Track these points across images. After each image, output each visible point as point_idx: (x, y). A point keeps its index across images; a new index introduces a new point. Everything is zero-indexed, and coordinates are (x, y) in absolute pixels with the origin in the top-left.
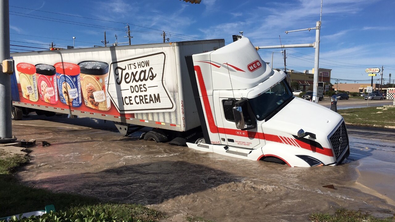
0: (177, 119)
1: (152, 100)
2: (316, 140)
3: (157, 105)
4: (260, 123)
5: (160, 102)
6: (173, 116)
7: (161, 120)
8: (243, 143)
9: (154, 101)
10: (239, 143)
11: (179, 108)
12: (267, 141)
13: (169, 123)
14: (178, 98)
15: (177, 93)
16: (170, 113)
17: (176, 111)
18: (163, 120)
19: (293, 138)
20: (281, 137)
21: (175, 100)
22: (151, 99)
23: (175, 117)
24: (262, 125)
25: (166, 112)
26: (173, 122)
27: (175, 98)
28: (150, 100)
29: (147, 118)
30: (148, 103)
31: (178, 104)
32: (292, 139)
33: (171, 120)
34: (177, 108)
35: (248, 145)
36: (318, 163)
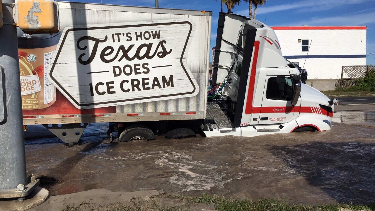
0: (198, 105)
1: (159, 85)
3: (168, 90)
5: (172, 86)
6: (192, 103)
7: (171, 108)
8: (277, 119)
9: (162, 86)
11: (204, 92)
12: (301, 114)
13: (185, 111)
14: (204, 80)
15: (204, 74)
16: (188, 99)
17: (198, 96)
18: (175, 109)
19: (319, 107)
20: (312, 108)
21: (199, 82)
22: (156, 83)
23: (196, 103)
25: (181, 99)
26: (192, 110)
27: (200, 80)
28: (154, 85)
30: (149, 88)
31: (204, 87)
33: (188, 107)
34: (201, 92)
35: (281, 120)
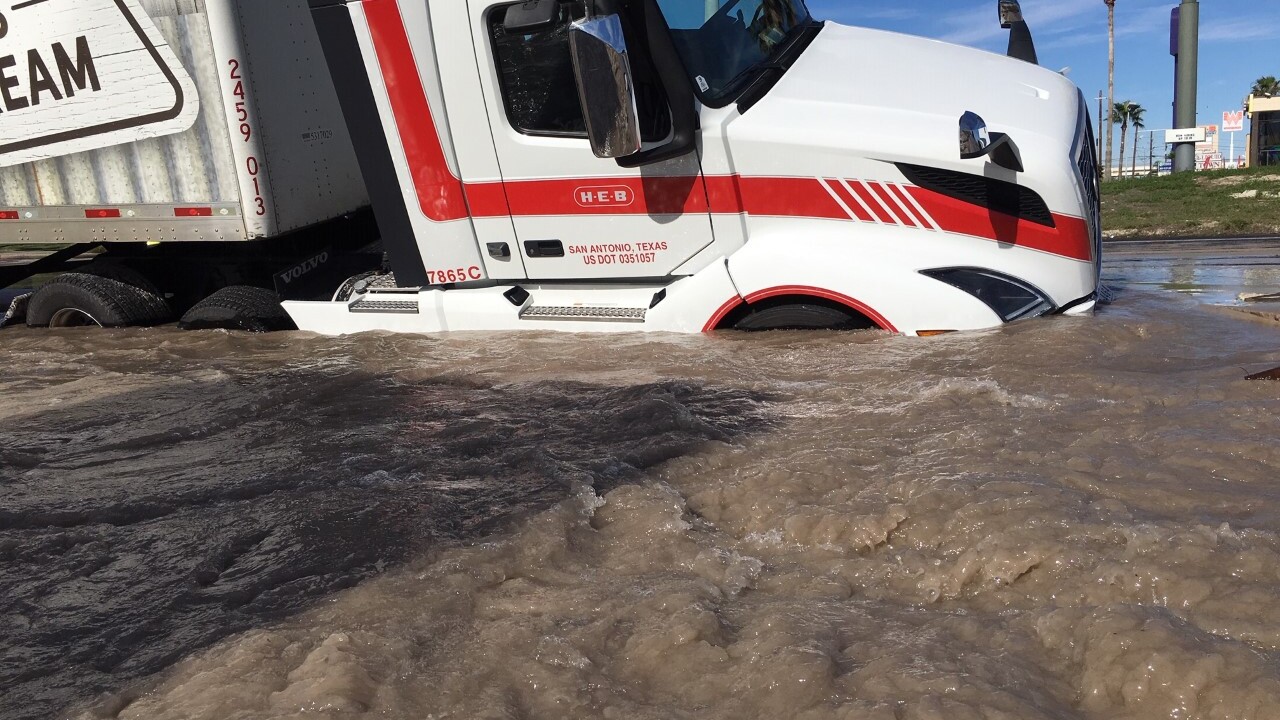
0: (211, 174)
1: (48, 84)
2: (1021, 179)
3: (82, 107)
4: (714, 122)
5: (96, 86)
6: (187, 162)
7: (118, 192)
8: (617, 253)
9: (62, 89)
10: (595, 253)
11: (218, 108)
12: (754, 221)
13: (167, 200)
14: (206, 47)
15: (199, 16)
16: (164, 143)
17: (200, 128)
18: (130, 189)
19: (901, 181)
20: (835, 184)
21: (186, 59)
22: (40, 77)
23: (199, 164)
24: (729, 128)
25: (139, 143)
26: (193, 195)
27: (189, 51)
28: (36, 87)
29: (30, 194)
30: (21, 103)
31: (212, 81)
32: (893, 188)
33: (174, 183)
34: (208, 110)
35: (645, 258)
36: (1030, 301)
